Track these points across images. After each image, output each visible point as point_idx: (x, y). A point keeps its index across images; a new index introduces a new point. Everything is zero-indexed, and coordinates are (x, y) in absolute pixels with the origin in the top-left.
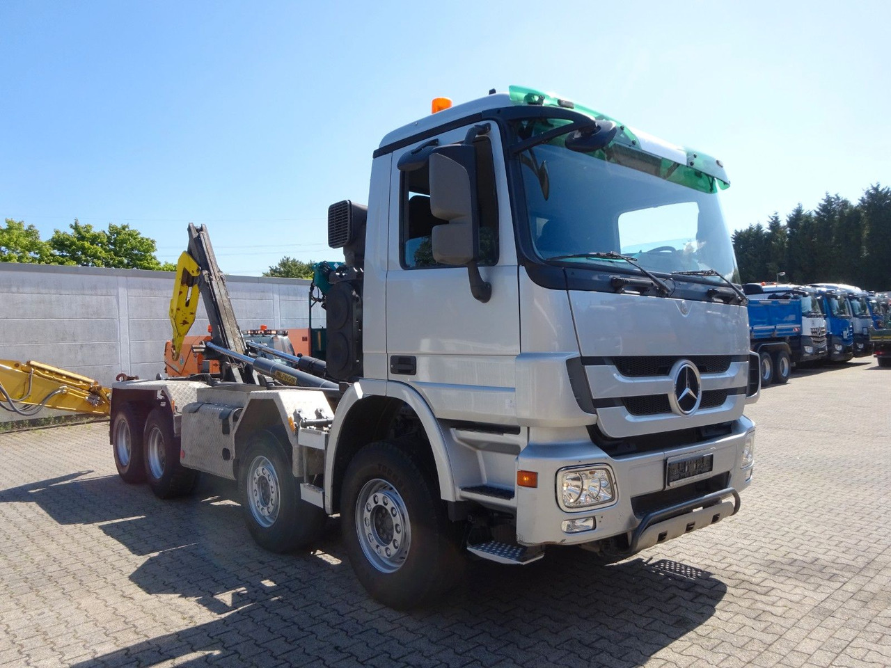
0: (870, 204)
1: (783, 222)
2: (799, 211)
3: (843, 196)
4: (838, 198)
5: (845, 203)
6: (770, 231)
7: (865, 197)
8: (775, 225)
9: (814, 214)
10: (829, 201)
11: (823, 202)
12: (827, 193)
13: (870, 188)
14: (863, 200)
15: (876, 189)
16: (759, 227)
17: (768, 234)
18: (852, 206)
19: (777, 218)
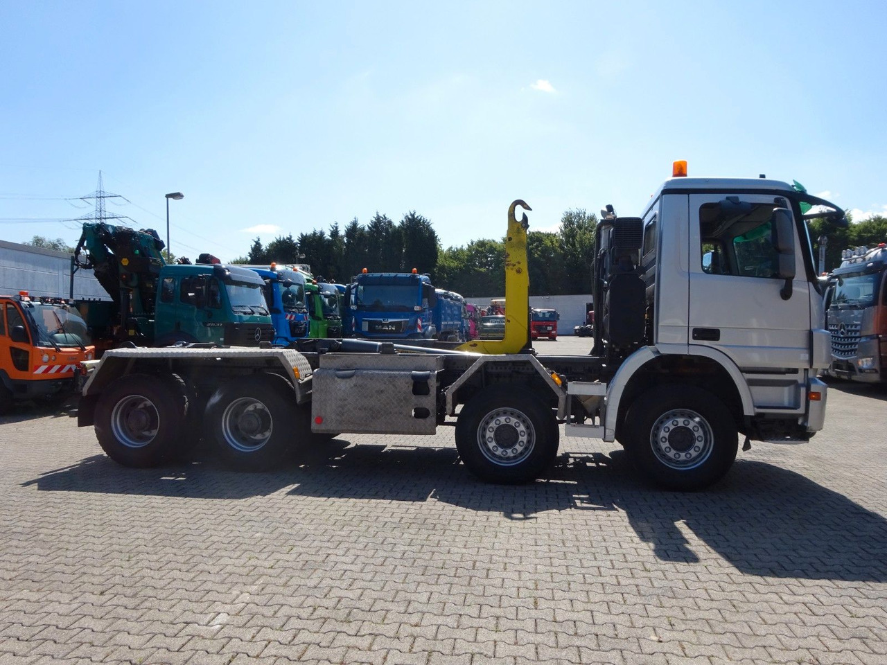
0: (408, 227)
1: (342, 232)
2: (355, 224)
3: (389, 217)
4: (385, 218)
5: (390, 223)
6: (331, 238)
7: (404, 220)
8: (335, 233)
9: (367, 229)
10: (378, 219)
11: (374, 220)
12: (377, 213)
13: (409, 214)
14: (402, 222)
15: (413, 215)
16: (322, 233)
17: (328, 240)
18: (395, 227)
19: (337, 228)
